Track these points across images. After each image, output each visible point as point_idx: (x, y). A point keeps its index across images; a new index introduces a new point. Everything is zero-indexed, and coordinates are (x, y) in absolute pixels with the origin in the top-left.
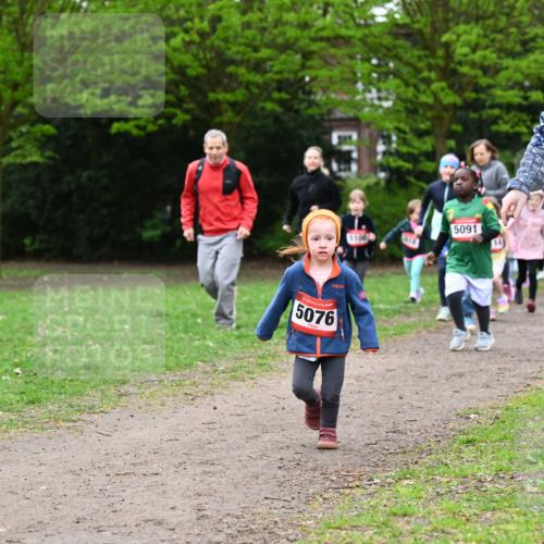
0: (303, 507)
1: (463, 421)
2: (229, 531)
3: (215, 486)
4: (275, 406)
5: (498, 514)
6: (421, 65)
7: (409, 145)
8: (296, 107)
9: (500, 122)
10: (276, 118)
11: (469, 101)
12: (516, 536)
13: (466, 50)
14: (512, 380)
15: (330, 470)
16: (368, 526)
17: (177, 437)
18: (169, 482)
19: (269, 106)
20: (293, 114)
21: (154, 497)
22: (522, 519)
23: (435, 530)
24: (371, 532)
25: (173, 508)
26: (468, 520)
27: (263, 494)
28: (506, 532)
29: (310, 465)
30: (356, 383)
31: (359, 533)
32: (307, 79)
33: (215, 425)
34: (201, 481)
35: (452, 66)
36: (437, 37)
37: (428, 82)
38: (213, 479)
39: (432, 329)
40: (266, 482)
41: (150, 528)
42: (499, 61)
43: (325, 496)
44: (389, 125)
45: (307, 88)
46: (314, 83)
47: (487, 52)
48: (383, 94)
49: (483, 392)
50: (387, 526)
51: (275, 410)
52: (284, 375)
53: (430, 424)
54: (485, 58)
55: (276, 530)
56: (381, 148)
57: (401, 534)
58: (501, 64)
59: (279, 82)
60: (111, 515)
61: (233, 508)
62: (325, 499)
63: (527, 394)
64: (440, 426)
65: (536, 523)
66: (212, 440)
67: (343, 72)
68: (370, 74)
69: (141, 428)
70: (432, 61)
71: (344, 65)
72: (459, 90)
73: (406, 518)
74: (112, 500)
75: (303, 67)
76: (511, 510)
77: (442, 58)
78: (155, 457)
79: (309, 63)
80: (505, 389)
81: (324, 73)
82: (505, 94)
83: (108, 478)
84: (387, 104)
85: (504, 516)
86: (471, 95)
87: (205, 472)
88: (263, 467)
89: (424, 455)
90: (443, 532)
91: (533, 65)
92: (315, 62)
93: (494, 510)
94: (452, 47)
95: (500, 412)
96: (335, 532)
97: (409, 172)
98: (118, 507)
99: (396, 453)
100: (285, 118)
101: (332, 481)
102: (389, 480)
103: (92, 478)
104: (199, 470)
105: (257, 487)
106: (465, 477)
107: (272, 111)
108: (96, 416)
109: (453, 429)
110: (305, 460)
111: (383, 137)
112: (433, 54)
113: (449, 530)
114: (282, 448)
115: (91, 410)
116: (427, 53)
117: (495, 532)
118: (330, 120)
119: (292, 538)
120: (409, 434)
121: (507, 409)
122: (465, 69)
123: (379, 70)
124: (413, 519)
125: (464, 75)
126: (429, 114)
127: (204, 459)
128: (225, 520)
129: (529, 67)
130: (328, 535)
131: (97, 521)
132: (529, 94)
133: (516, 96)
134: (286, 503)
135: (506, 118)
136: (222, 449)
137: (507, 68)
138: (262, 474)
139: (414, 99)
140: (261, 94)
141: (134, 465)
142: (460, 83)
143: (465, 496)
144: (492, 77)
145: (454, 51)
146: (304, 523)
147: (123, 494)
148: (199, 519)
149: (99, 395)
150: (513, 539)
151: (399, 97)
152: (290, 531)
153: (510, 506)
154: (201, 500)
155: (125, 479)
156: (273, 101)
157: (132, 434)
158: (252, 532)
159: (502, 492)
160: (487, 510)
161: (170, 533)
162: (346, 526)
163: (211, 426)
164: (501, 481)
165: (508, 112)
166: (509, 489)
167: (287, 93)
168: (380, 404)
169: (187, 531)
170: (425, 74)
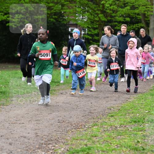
0: (66, 134)
1: (109, 110)
2: (45, 140)
3: (40, 127)
4: (56, 105)
5: (122, 137)
6: (95, 9)
7: (91, 32)
8: (59, 20)
9: (117, 26)
10: (54, 23)
11: (109, 20)
12: (128, 143)
13: (108, 5)
14: (122, 99)
15: (73, 123)
16: (86, 139)
17: (29, 113)
18: (27, 126)
19: (52, 20)
20: (58, 22)
21: (23, 130)
22: (129, 138)
23: (104, 141)
24: (86, 141)
25: (29, 133)
26: (114, 138)
27: (54, 130)
28: (125, 142)
29: (67, 122)
30: (78, 99)
31: (83, 141)
32: (63, 12)
33: (39, 110)
34: (36, 126)
35: (104, 10)
36: (100, 2)
37: (98, 14)
38: (39, 125)
39: (98, 84)
40: (55, 126)
41: (22, 139)
42: (117, 9)
43: (72, 130)
44: (86, 26)
45: (63, 15)
46: (65, 14)
47: (114, 6)
48: (84, 17)
49: (115, 102)
50: (91, 139)
51: (56, 106)
52: (58, 96)
53: (100, 111)
54: (114, 8)
55: (59, 140)
56: (83, 33)
57: (95, 142)
58: (118, 10)
59: (55, 13)
60: (11, 135)
61: (46, 133)
62: (72, 131)
63: (127, 103)
64: (103, 111)
65: (133, 139)
66: (38, 114)
67: (73, 11)
68: (81, 12)
69: (18, 110)
70: (99, 8)
71: (74, 9)
72: (106, 17)
73: (96, 137)
74: (11, 130)
75: (62, 9)
76: (126, 135)
77: (102, 8)
78: (22, 118)
79: (64, 8)
80: (121, 101)
81: (68, 11)
82: (119, 18)
83: (9, 124)
84: (85, 20)
85: (124, 137)
86: (109, 18)
87: (37, 123)
88: (54, 122)
89: (99, 120)
90: (107, 141)
91: (126, 10)
92: (65, 8)
93: (121, 135)
94: (104, 5)
95: (120, 108)
96: (76, 141)
97: (91, 40)
98: (13, 132)
99: (91, 119)
100: (56, 23)
101: (74, 126)
102: (90, 126)
103: (5, 124)
104: (35, 122)
105: (52, 128)
106: (112, 126)
107: (53, 21)
108: (5, 106)
109: (107, 112)
110: (65, 120)
111: (84, 30)
112: (99, 7)
113: (108, 141)
114: (58, 117)
115: (3, 105)
116: (98, 6)
117: (122, 142)
118: (69, 24)
119: (64, 142)
120: (94, 113)
121: (122, 107)
122: (108, 11)
123: (83, 10)
124: (98, 138)
125: (108, 13)
126: (97, 23)
127: (37, 119)
128: (44, 137)
129: (125, 11)
130: (74, 141)
131: (7, 136)
132: (126, 18)
133: (122, 19)
134: (61, 132)
135: (119, 25)
136: (41, 117)
137: (120, 11)
138: (54, 124)
139: (93, 19)
140: (49, 16)
141: (17, 120)
142: (106, 15)
143: (112, 131)
144: (116, 13)
145: (105, 6)
146: (66, 138)
147: (14, 129)
148: (36, 136)
149: (5, 100)
150: (127, 144)
151: (89, 18)
152: (63, 140)
153: (125, 135)
154: (37, 131)
155: (14, 124)
156: (53, 18)
157: (15, 112)
158: (52, 140)
159: (122, 130)
160: (119, 135)
161: (28, 140)
162: (79, 139)
163: (38, 110)
164: (122, 127)
165: (119, 23)
166: (124, 130)
167: (57, 16)
168: (86, 105)
169: (33, 140)
170: (97, 12)
